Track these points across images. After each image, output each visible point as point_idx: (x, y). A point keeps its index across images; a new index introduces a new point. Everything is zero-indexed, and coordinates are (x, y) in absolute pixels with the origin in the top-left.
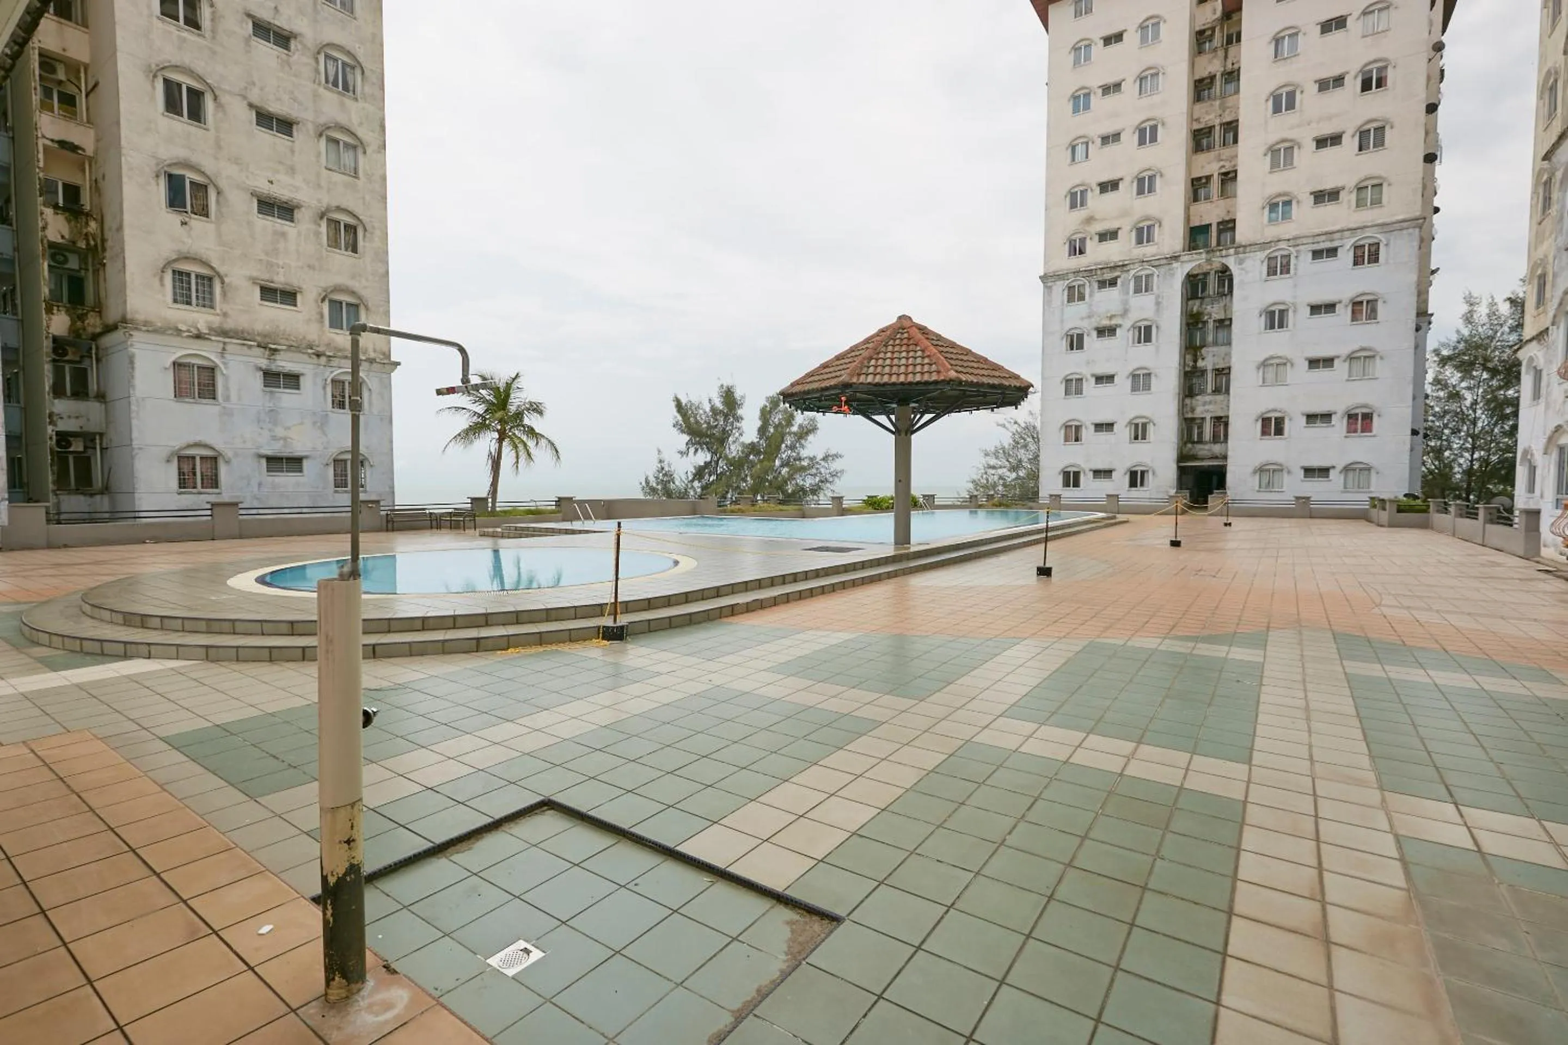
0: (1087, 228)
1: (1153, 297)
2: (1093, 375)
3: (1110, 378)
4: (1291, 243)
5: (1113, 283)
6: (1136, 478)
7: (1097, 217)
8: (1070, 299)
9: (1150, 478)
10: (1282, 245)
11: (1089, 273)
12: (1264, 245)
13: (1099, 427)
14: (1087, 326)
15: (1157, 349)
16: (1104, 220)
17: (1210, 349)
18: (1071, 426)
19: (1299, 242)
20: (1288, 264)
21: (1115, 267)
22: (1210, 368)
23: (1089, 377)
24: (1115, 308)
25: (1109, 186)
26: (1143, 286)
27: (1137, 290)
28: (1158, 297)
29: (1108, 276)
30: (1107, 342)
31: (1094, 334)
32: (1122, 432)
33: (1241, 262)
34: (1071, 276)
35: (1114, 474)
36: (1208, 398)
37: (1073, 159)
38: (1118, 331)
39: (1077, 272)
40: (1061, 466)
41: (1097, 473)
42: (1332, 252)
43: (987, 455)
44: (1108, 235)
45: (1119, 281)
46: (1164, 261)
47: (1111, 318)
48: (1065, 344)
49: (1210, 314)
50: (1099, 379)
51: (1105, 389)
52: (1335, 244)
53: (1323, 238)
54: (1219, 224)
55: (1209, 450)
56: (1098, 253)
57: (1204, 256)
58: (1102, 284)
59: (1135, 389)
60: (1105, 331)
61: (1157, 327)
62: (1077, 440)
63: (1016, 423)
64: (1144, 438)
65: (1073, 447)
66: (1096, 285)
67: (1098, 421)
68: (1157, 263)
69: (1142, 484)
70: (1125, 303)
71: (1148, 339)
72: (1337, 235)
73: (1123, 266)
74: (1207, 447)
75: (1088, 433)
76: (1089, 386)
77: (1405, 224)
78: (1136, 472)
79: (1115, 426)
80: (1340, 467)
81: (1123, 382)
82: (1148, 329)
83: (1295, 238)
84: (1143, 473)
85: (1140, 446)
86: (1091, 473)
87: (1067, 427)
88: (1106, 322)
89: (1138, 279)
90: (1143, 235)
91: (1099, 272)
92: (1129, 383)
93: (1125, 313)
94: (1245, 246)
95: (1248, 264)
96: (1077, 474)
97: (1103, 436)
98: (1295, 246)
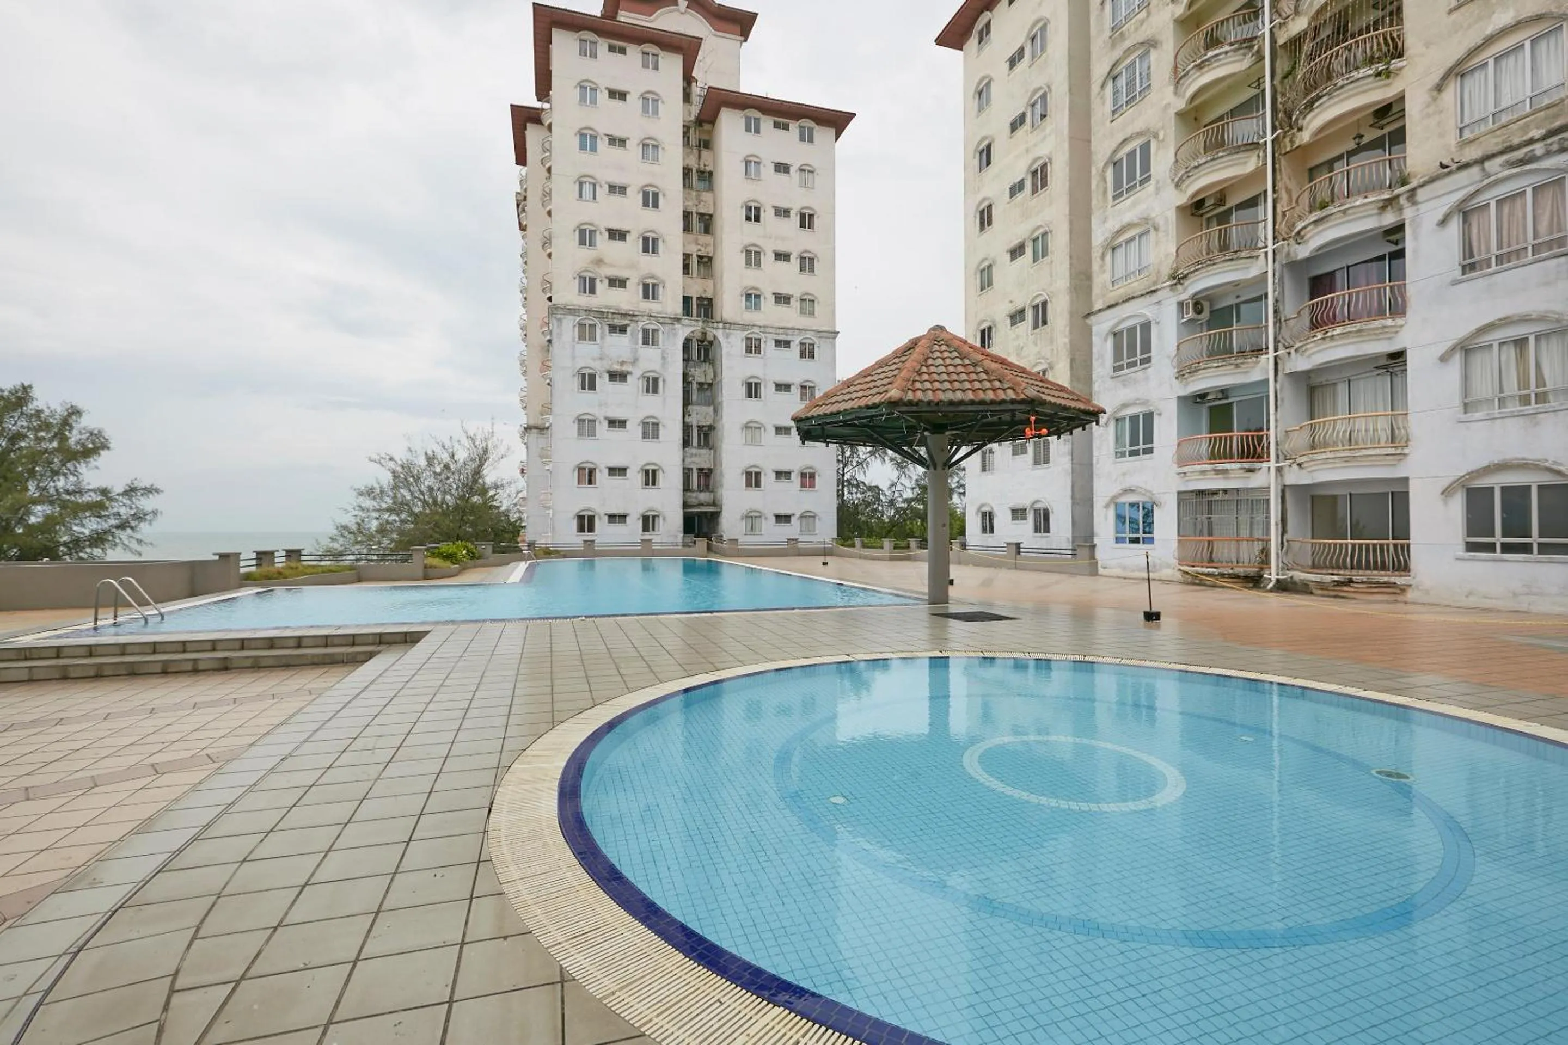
0: (597, 270)
1: (660, 351)
2: (606, 418)
3: (622, 423)
4: (762, 329)
5: (623, 330)
6: (648, 522)
7: (606, 261)
8: (582, 337)
9: (660, 523)
10: (756, 330)
11: (601, 314)
12: (744, 327)
13: (613, 471)
14: (599, 367)
15: (664, 400)
16: (612, 266)
17: (695, 407)
18: (585, 469)
19: (768, 330)
20: (760, 345)
21: (624, 315)
22: (695, 424)
23: (602, 419)
24: (626, 355)
25: (617, 235)
26: (649, 338)
27: (645, 342)
28: (663, 352)
29: (619, 322)
30: (618, 386)
31: (607, 376)
32: (635, 477)
33: (727, 336)
34: (582, 313)
35: (628, 518)
36: (694, 451)
37: (581, 196)
38: (629, 377)
39: (588, 311)
40: (576, 509)
41: (612, 518)
42: (787, 344)
43: (361, 494)
44: (617, 282)
45: (629, 329)
46: (669, 321)
47: (623, 363)
48: (577, 382)
49: (693, 376)
50: (612, 423)
51: (617, 433)
52: (789, 338)
53: (781, 331)
54: (698, 298)
55: (696, 498)
56: (606, 297)
57: (700, 324)
58: (613, 329)
59: (645, 436)
60: (617, 376)
61: (664, 381)
62: (590, 482)
63: (391, 459)
64: (654, 484)
65: (587, 490)
66: (607, 328)
67: (612, 465)
68: (661, 320)
69: (653, 530)
70: (635, 351)
71: (655, 391)
72: (790, 332)
73: (634, 315)
74: (694, 495)
75: (602, 477)
76: (602, 428)
77: (825, 334)
78: (648, 517)
79: (628, 471)
80: (798, 514)
81: (634, 429)
82: (656, 380)
83: (764, 327)
84: (654, 517)
85: (651, 492)
86: (606, 518)
87: (580, 469)
88: (617, 367)
89: (645, 332)
90: (649, 291)
91: (610, 316)
92: (640, 430)
93: (635, 361)
94: (730, 324)
95: (732, 339)
96: (591, 519)
97: (617, 480)
98: (764, 333)
